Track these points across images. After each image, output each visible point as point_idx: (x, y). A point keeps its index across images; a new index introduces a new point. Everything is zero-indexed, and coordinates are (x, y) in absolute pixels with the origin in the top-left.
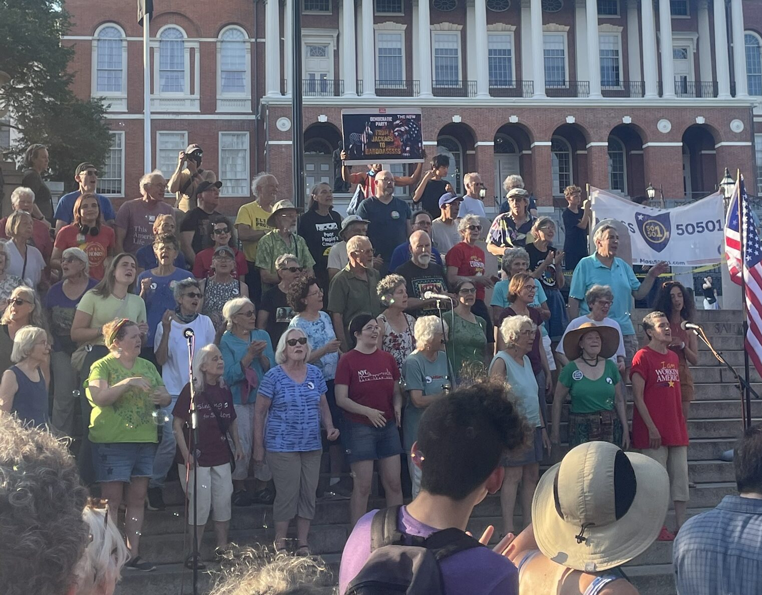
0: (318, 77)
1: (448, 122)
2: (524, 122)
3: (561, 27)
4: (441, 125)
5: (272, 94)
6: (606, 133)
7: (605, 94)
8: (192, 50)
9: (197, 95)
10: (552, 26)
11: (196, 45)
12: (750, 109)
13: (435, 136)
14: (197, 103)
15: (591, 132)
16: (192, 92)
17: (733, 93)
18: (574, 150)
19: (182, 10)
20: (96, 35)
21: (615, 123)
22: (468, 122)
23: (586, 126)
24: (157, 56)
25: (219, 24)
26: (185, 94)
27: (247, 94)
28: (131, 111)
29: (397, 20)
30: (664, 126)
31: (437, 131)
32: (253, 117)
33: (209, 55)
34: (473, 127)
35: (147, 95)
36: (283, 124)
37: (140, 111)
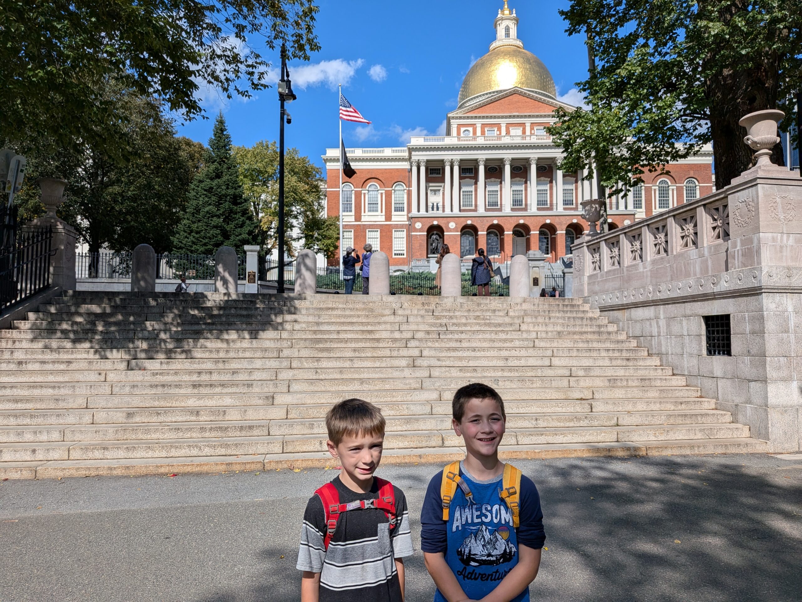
0: (435, 204)
1: (492, 223)
2: (527, 223)
3: (547, 179)
4: (488, 224)
5: (414, 212)
6: (565, 227)
7: (565, 209)
8: (382, 194)
9: (384, 214)
10: (542, 178)
11: (383, 191)
12: (634, 215)
13: (485, 230)
14: (384, 217)
15: (557, 227)
16: (382, 212)
17: (626, 207)
18: (551, 235)
19: (377, 177)
21: (569, 223)
22: (500, 223)
23: (555, 224)
24: (367, 196)
25: (393, 182)
26: (379, 213)
27: (405, 213)
28: (356, 220)
29: (470, 178)
31: (486, 227)
32: (407, 223)
33: (388, 195)
34: (503, 225)
35: (363, 214)
36: (418, 225)
37: (360, 221)
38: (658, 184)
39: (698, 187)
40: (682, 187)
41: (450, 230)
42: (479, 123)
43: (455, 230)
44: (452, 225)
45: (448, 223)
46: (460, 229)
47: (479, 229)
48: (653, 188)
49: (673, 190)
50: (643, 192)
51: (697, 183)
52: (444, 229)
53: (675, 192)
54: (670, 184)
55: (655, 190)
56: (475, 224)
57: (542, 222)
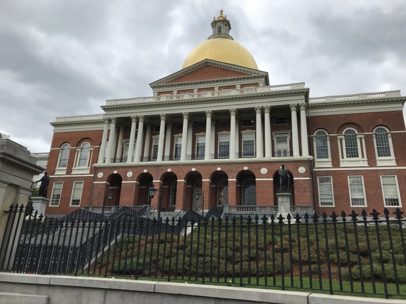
1: (166, 171)
2: (198, 171)
4: (162, 173)
5: (99, 163)
6: (235, 175)
8: (91, 151)
9: (89, 168)
11: (92, 149)
13: (159, 178)
14: (89, 170)
15: (228, 174)
16: (88, 166)
17: (300, 154)
19: (90, 137)
20: (62, 147)
21: (240, 170)
22: (174, 171)
23: (226, 172)
24: (79, 153)
26: (86, 167)
28: (67, 174)
30: (264, 171)
31: (160, 176)
34: (176, 173)
35: (73, 168)
36: (100, 175)
37: (70, 175)
38: (343, 133)
39: (389, 135)
40: (371, 136)
41: (127, 179)
42: (175, 90)
43: (132, 178)
44: (130, 174)
45: (127, 172)
46: (136, 178)
47: (154, 178)
48: (339, 137)
49: (361, 139)
50: (328, 143)
51: (388, 131)
52: (122, 177)
53: (363, 141)
54: (357, 132)
55: (341, 140)
56: (151, 173)
57: (212, 170)
